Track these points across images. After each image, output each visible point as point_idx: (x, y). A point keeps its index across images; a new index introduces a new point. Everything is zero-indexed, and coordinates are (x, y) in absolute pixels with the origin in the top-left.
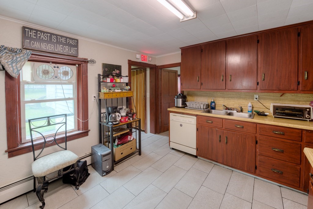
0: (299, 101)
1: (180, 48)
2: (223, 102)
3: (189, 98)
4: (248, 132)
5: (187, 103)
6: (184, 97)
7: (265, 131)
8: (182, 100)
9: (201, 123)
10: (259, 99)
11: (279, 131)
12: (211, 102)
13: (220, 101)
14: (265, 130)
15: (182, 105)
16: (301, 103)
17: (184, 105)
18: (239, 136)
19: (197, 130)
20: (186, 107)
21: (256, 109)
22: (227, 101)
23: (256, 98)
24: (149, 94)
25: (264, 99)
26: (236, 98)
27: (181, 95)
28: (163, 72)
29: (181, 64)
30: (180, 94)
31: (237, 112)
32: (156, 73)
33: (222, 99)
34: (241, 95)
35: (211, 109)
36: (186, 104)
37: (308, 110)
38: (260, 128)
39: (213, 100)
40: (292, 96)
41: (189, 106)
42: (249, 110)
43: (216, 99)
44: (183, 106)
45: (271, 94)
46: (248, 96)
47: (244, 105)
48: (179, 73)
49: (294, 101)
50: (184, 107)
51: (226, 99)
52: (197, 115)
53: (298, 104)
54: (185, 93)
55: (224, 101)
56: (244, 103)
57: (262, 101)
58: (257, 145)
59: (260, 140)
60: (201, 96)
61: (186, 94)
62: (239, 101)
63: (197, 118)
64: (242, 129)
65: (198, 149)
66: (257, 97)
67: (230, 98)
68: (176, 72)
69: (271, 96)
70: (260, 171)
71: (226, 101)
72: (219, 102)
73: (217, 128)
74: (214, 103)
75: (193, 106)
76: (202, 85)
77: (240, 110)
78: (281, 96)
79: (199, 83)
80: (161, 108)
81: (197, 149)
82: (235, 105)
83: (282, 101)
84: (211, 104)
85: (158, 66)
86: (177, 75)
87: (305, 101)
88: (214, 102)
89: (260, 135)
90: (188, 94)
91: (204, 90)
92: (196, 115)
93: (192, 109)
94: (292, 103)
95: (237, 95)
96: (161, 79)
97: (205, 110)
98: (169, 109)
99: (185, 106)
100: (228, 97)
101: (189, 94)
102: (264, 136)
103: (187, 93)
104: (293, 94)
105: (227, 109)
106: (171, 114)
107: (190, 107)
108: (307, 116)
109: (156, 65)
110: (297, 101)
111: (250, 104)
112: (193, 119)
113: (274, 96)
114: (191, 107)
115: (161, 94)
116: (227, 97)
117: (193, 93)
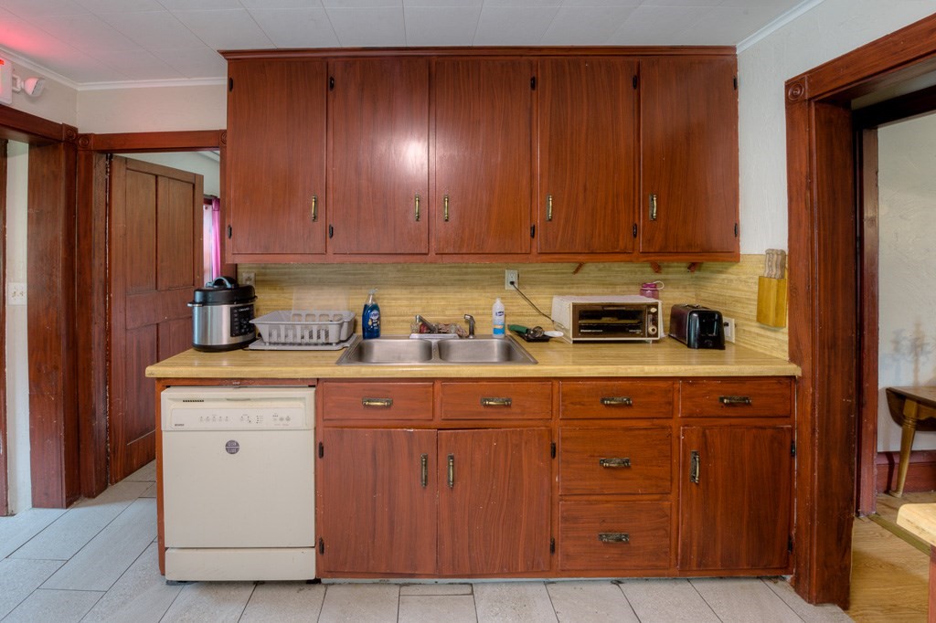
0: (613, 285)
1: (224, 53)
2: (405, 303)
3: (263, 298)
4: (525, 417)
5: (261, 323)
6: (241, 297)
7: (580, 403)
8: (232, 310)
9: (337, 416)
10: (519, 284)
11: (618, 395)
12: (366, 306)
13: (395, 299)
14: (578, 400)
15: (233, 333)
16: (618, 289)
17: (245, 333)
18: (497, 441)
19: (321, 451)
20: (254, 340)
21: (513, 318)
22: (421, 299)
23: (512, 283)
24: (25, 290)
25: (534, 283)
26: (452, 285)
27: (229, 285)
28: (119, 172)
29: (229, 138)
30: (219, 282)
31: (461, 337)
32: (71, 175)
33: (404, 291)
34: (466, 274)
35: (364, 337)
36: (252, 328)
37: (653, 310)
38: (564, 395)
39: (373, 299)
40: (600, 270)
41: (270, 335)
42: (499, 327)
43: (382, 292)
44: (239, 339)
45: (550, 267)
46: (488, 276)
47: (476, 309)
48: (212, 186)
49: (604, 284)
50: (243, 346)
51: (416, 290)
52: (318, 379)
53: (613, 293)
54: (245, 277)
55: (412, 299)
56: (476, 302)
57: (528, 291)
58: (555, 461)
59: (564, 439)
60: (321, 283)
61: (249, 279)
62: (459, 296)
63: (316, 392)
64: (505, 410)
65: (327, 547)
66: (515, 279)
67: (430, 288)
68: (194, 182)
69: (549, 273)
70: (567, 555)
71: (417, 299)
72: (393, 303)
73: (409, 423)
74: (375, 312)
75: (291, 333)
76: (332, 236)
77: (466, 327)
78: (576, 271)
79: (320, 227)
80: (108, 359)
81: (321, 547)
82: (447, 313)
83: (578, 288)
84: (366, 318)
85: (86, 137)
86: (199, 199)
87: (625, 284)
88: (375, 307)
89: (562, 422)
90: (259, 278)
91: (339, 259)
92: (315, 383)
93: (284, 347)
94: (600, 290)
95: (453, 274)
96: (108, 205)
97: (347, 344)
98: (153, 371)
99: (250, 336)
100: (424, 285)
101: (267, 278)
102: (575, 422)
103: (252, 276)
104: (601, 266)
105: (425, 327)
106: (167, 396)
107: (274, 339)
108: (650, 329)
109: (74, 130)
110: (611, 284)
111: (498, 305)
112: (301, 404)
113: (557, 273)
114: (283, 340)
115: (107, 284)
116: (421, 285)
117: (285, 274)
